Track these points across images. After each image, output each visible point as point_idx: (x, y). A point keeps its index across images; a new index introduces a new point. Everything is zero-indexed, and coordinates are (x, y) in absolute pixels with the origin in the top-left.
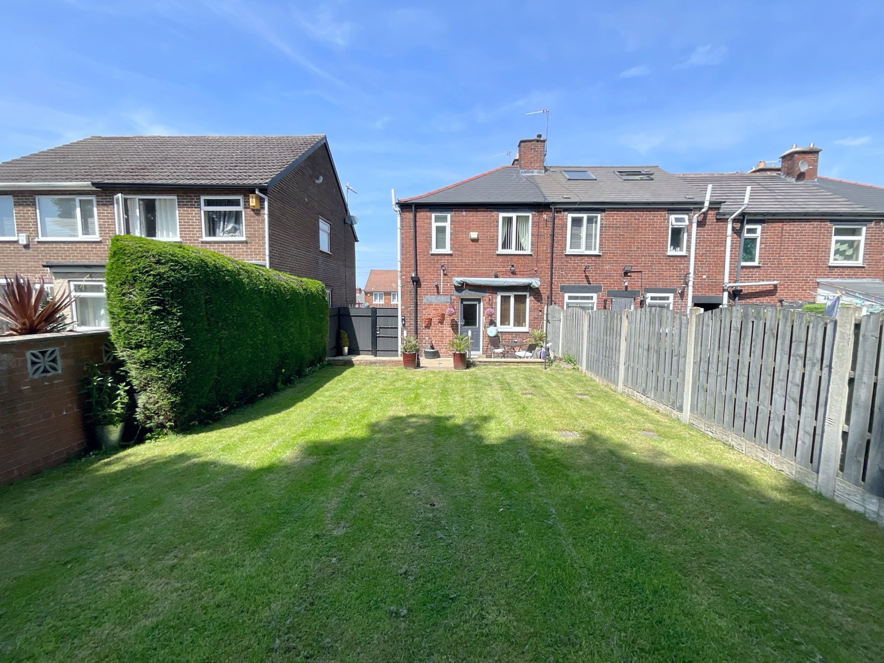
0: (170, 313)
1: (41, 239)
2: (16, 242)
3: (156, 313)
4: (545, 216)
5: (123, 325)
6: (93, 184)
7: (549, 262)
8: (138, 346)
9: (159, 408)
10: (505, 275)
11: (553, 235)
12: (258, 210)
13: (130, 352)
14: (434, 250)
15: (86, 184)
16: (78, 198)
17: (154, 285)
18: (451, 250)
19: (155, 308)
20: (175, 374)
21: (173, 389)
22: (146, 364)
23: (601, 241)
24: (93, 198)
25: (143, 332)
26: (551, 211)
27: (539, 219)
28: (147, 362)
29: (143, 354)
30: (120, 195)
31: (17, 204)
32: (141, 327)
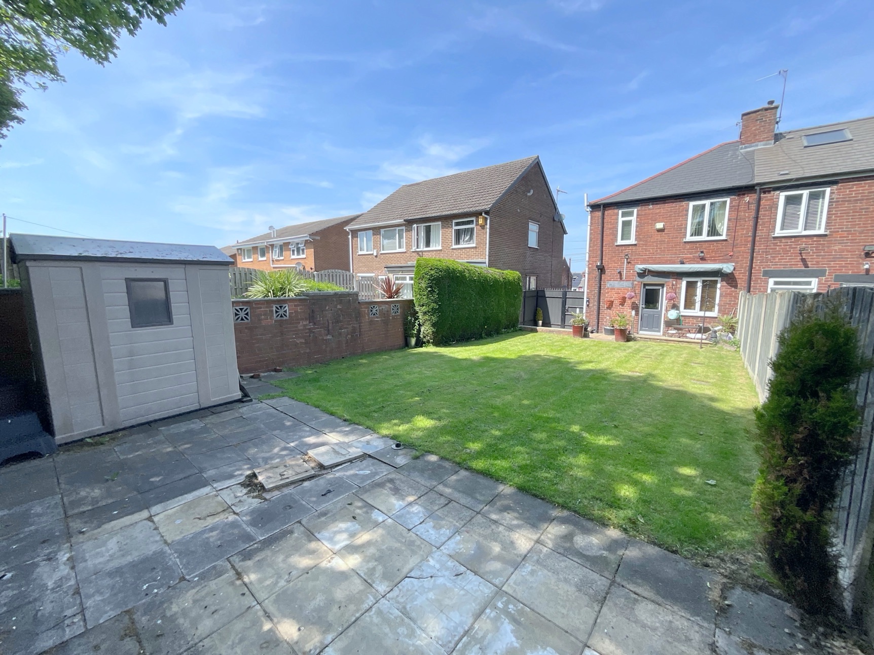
0: (434, 292)
1: (383, 252)
2: (373, 254)
3: (429, 291)
4: (747, 199)
5: (418, 296)
6: (405, 220)
7: (749, 245)
8: (423, 306)
9: (428, 333)
10: (692, 261)
11: (757, 218)
12: (484, 226)
13: (420, 308)
14: (620, 242)
15: (401, 221)
16: (397, 228)
17: (430, 280)
18: (636, 240)
19: (429, 289)
20: (434, 319)
21: (434, 325)
22: (425, 313)
23: (828, 218)
24: (404, 228)
25: (425, 300)
26: (756, 193)
27: (739, 203)
28: (425, 312)
29: (424, 309)
30: (415, 225)
31: (374, 234)
32: (424, 297)
